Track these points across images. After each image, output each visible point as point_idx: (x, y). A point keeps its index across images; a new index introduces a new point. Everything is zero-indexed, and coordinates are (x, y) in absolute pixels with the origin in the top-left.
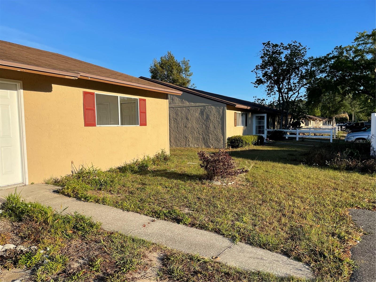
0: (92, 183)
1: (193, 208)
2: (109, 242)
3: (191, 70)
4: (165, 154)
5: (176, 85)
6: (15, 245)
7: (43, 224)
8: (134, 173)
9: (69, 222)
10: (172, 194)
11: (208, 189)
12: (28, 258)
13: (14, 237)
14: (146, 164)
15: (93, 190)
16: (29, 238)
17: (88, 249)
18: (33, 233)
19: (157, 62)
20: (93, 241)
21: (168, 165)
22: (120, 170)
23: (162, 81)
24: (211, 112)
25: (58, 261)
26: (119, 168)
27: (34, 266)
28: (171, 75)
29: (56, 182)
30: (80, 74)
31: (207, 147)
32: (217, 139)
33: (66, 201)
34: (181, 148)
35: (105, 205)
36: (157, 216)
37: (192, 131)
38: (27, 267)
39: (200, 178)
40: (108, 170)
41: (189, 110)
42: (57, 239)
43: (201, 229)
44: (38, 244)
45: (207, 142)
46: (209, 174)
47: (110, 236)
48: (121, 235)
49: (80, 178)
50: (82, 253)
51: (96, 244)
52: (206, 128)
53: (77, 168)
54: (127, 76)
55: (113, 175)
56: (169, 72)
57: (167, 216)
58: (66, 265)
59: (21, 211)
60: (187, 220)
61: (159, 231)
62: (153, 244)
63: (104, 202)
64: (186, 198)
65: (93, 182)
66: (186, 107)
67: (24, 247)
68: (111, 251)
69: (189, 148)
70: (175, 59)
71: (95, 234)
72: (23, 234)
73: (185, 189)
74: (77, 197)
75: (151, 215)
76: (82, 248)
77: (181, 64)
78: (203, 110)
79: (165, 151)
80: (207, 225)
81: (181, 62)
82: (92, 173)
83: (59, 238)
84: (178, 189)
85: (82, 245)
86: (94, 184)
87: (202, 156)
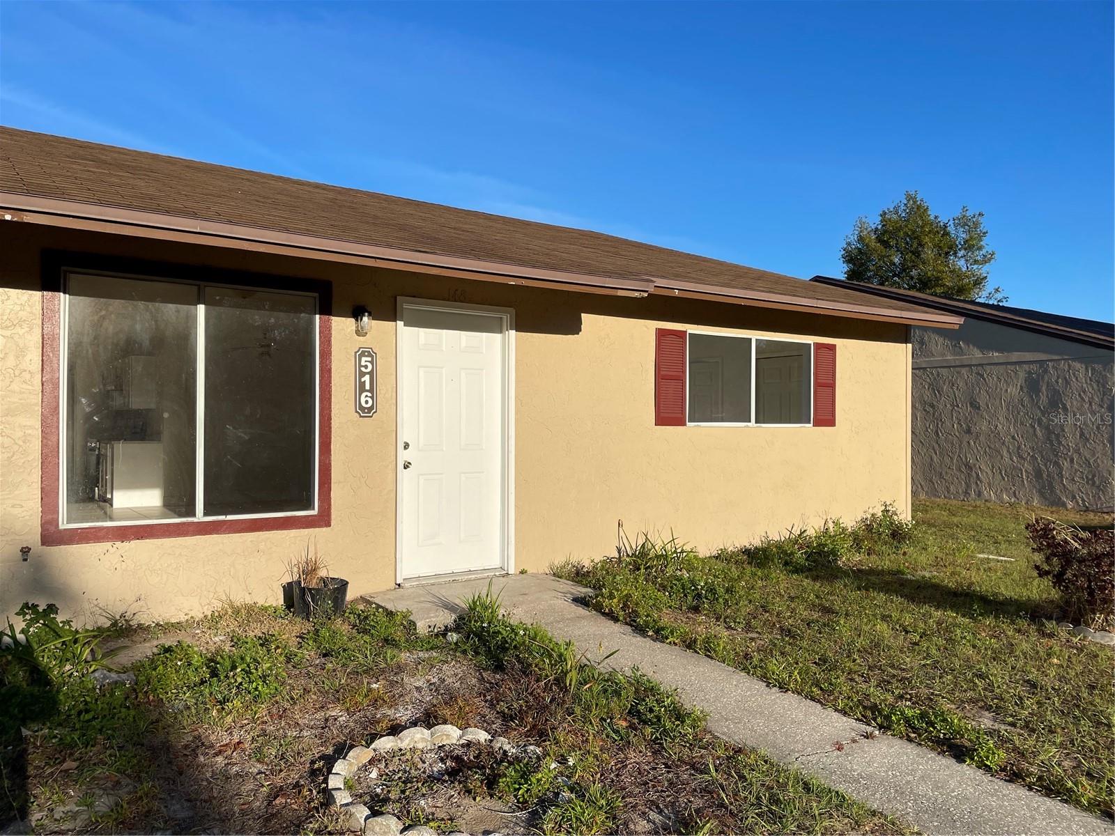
0: (672, 588)
1: (1011, 716)
2: (732, 777)
3: (988, 244)
4: (896, 518)
5: (932, 295)
6: (489, 734)
7: (554, 687)
8: (793, 572)
9: (617, 693)
10: (928, 654)
11: (1069, 657)
12: (522, 777)
13: (486, 711)
14: (831, 546)
15: (676, 608)
16: (522, 719)
17: (671, 784)
18: (529, 708)
19: (870, 229)
20: (686, 764)
21: (907, 557)
22: (749, 557)
23: (882, 284)
24: (1067, 382)
25: (596, 804)
26: (747, 552)
27: (535, 801)
28: (914, 266)
29: (578, 575)
30: (654, 282)
31: (1052, 504)
32: (1094, 476)
33: (606, 631)
34: (950, 502)
35: (712, 658)
36: (879, 720)
37: (993, 446)
38: (518, 802)
39: (1035, 613)
40: (715, 553)
41: (982, 376)
42: (591, 738)
43: (1048, 795)
44: (545, 741)
45: (1052, 488)
46: (1068, 603)
47: (734, 758)
48: (766, 762)
49: (639, 569)
50: (658, 794)
51: (693, 775)
52: (1048, 439)
53: (633, 542)
54: (779, 278)
55: (729, 570)
56: (910, 254)
57: (915, 730)
58: (614, 818)
59: (500, 643)
60: (994, 753)
61: (890, 773)
62: (874, 813)
63: (708, 650)
64: (981, 676)
65: (676, 585)
66: (970, 366)
67: (509, 743)
68: (740, 806)
69: (978, 503)
70: (932, 214)
71: (691, 745)
72: (506, 706)
73: (974, 647)
74: (635, 624)
75: (860, 717)
76: (655, 778)
77: (951, 229)
78: (1038, 375)
79: (894, 509)
80: (1070, 784)
81: (951, 223)
82: (672, 559)
83: (594, 736)
84: (949, 640)
85: (655, 769)
86: (679, 591)
87: (1045, 536)
